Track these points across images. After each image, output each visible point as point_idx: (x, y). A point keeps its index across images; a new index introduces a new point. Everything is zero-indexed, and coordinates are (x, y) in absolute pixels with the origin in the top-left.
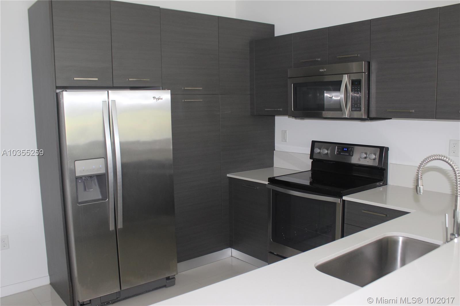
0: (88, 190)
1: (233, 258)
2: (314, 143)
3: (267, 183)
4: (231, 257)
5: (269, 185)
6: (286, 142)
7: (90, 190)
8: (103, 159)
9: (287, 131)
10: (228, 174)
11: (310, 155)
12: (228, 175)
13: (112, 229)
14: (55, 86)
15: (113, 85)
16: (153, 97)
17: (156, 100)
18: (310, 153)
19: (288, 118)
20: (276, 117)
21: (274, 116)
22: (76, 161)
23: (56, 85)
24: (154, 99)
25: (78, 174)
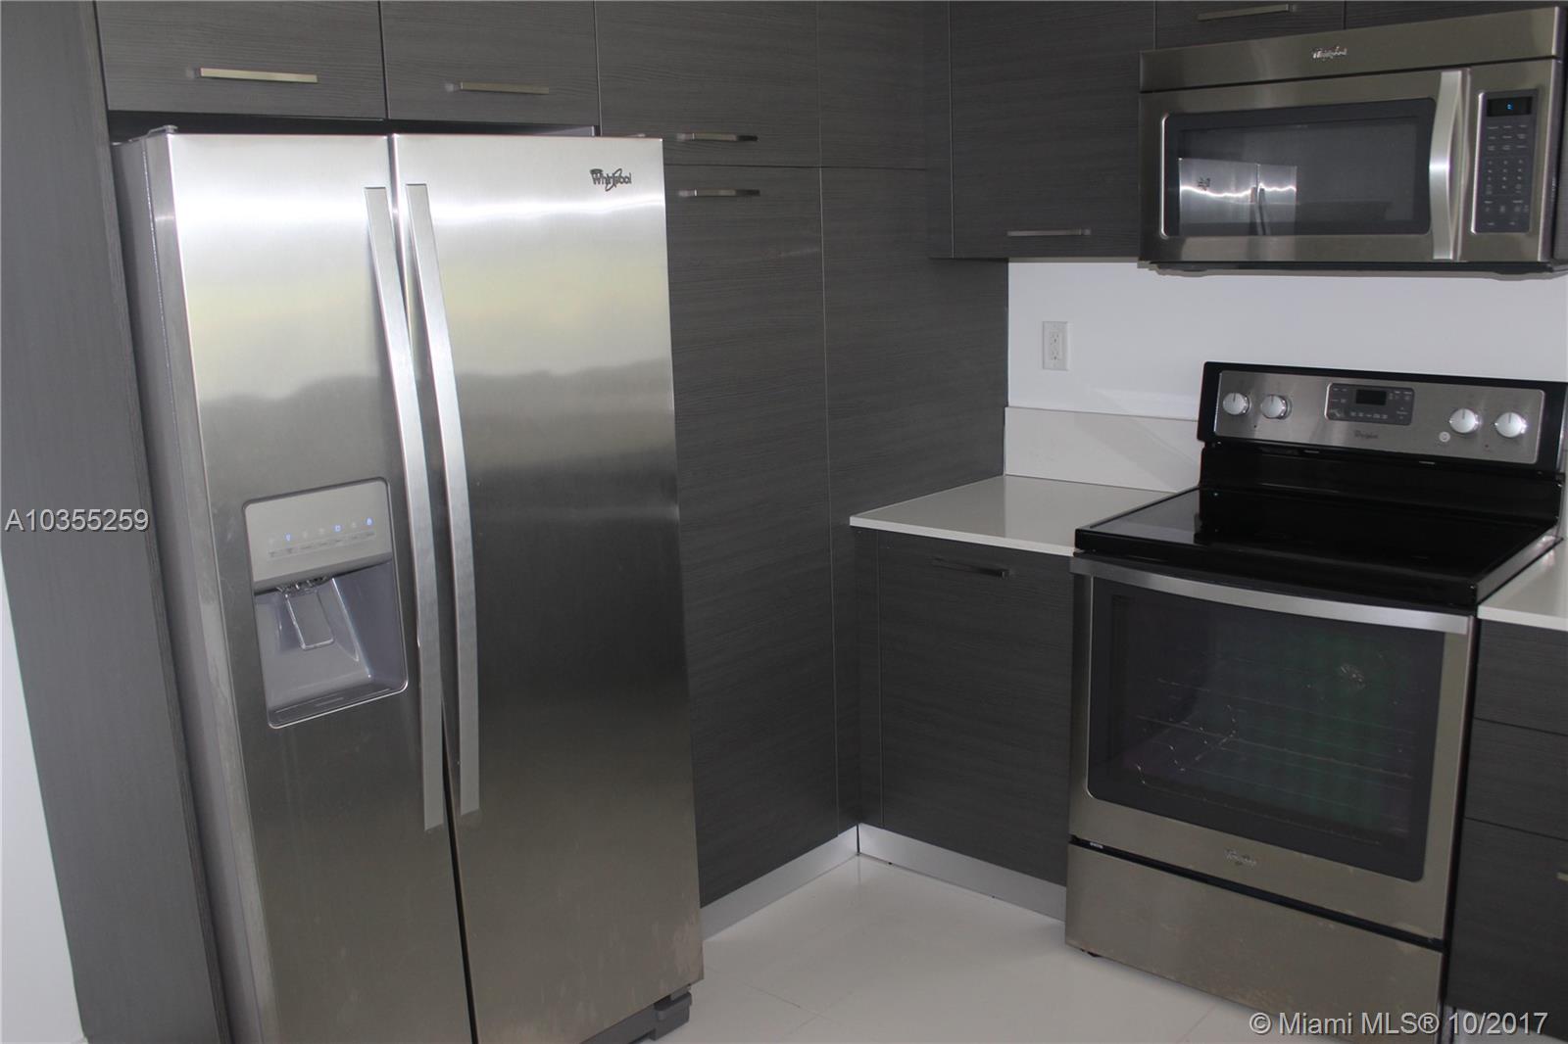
0: (312, 646)
1: (862, 859)
2: (1212, 371)
3: (1068, 550)
4: (857, 858)
5: (1079, 559)
6: (1065, 370)
7: (318, 645)
8: (381, 484)
9: (1069, 325)
10: (854, 514)
11: (1196, 425)
12: (855, 521)
13: (434, 825)
14: (104, 111)
15: (387, 115)
16: (593, 172)
17: (605, 185)
18: (1196, 416)
19: (1139, 267)
20: (1011, 265)
21: (1006, 261)
22: (251, 505)
23: (107, 106)
24: (594, 180)
25: (263, 571)
